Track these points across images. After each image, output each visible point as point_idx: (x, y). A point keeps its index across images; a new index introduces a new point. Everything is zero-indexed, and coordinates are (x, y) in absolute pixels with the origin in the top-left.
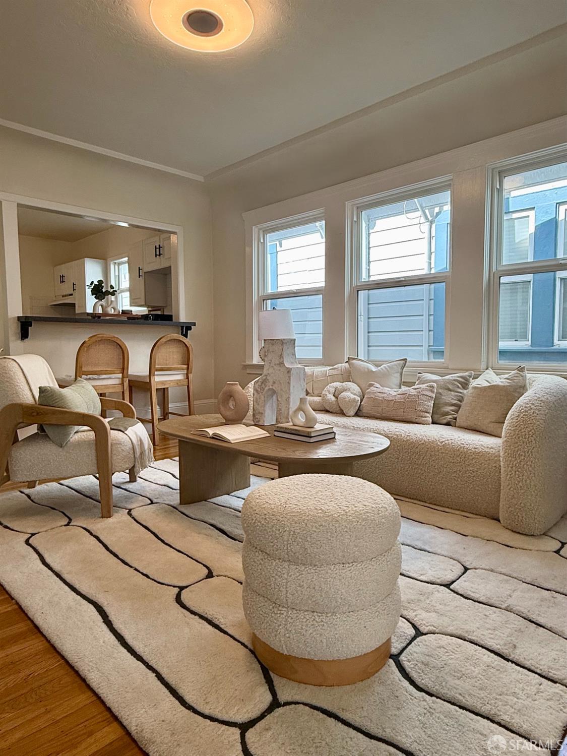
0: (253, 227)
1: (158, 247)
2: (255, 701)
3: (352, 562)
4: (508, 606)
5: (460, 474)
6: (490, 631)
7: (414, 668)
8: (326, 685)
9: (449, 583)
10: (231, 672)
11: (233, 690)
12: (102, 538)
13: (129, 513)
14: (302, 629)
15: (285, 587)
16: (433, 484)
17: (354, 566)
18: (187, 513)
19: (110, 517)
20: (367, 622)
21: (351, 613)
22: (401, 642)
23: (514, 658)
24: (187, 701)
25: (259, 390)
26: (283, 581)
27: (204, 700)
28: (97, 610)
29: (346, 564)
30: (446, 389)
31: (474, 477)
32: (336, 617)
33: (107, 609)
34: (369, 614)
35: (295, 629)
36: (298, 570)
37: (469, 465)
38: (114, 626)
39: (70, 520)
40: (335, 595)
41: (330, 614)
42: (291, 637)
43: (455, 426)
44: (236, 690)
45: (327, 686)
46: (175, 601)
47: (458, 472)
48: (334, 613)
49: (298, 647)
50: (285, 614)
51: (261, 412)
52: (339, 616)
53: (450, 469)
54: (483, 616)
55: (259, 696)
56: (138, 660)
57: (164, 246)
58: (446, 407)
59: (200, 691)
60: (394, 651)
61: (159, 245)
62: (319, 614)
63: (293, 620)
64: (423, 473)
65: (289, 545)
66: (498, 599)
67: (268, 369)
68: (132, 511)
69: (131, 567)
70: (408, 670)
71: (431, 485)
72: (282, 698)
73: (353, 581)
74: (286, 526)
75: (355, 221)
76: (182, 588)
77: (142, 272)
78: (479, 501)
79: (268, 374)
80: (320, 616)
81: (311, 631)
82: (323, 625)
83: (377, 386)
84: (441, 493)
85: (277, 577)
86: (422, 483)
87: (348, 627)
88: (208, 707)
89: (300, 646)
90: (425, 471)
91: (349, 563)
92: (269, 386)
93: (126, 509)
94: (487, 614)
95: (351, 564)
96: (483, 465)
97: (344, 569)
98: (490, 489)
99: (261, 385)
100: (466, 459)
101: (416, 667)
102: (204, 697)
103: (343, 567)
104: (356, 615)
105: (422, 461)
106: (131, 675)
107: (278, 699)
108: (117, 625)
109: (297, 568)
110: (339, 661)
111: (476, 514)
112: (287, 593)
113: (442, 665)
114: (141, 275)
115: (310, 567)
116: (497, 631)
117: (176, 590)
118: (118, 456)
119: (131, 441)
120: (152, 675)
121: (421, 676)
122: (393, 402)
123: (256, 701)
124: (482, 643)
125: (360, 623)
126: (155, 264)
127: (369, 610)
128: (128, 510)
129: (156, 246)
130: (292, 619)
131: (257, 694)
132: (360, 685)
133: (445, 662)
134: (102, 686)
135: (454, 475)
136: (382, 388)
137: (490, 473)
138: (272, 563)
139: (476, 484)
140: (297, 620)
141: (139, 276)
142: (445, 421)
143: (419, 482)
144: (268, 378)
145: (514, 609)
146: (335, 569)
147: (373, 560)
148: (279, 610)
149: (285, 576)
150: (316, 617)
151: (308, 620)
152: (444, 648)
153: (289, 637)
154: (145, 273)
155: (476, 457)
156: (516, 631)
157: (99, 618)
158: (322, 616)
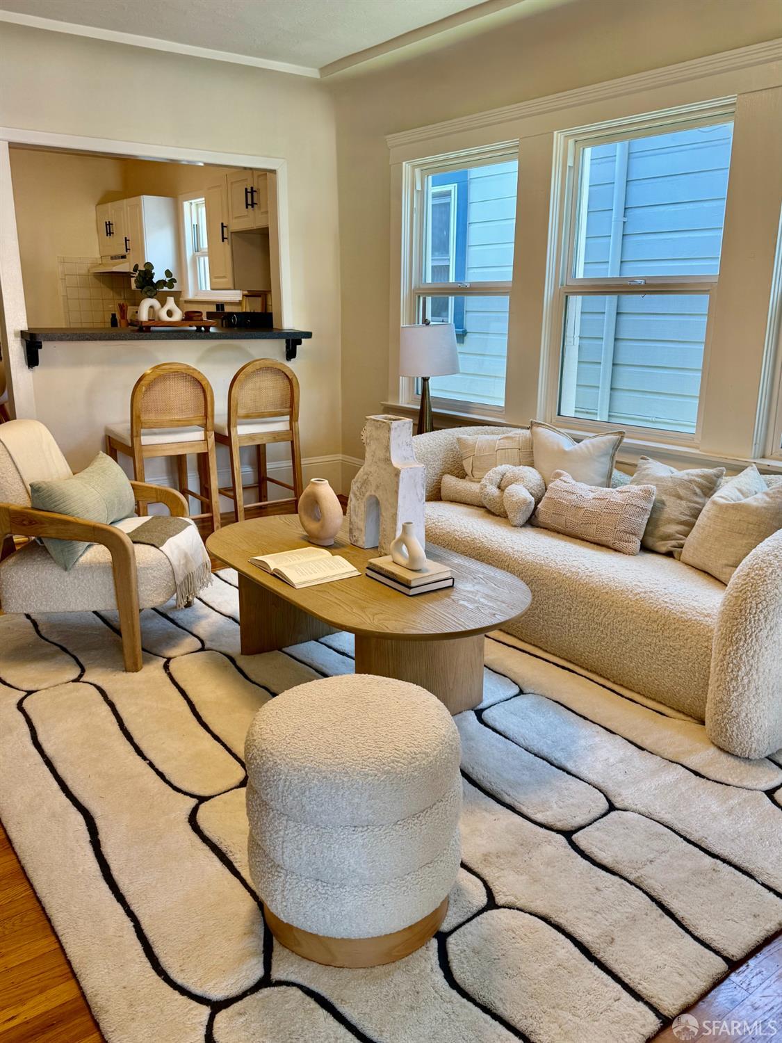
0: (404, 163)
1: (249, 190)
2: (238, 976)
3: (367, 826)
4: (638, 877)
5: (656, 649)
6: (590, 914)
7: (458, 955)
8: (335, 965)
9: (573, 829)
10: (223, 933)
11: (218, 957)
12: (118, 707)
13: (166, 667)
14: (301, 899)
15: (281, 846)
16: (617, 656)
17: (369, 831)
18: (246, 670)
19: (137, 671)
20: (386, 899)
21: (366, 887)
22: (460, 916)
23: (603, 957)
24: (161, 964)
25: (358, 493)
26: (279, 839)
27: (180, 966)
28: (86, 822)
29: (359, 827)
30: (674, 496)
31: (674, 656)
32: (344, 890)
33: (100, 823)
34: (391, 889)
35: (293, 898)
36: (296, 828)
37: (669, 638)
38: (101, 849)
39: (83, 671)
40: (342, 866)
41: (338, 886)
42: (289, 906)
43: (679, 560)
44: (222, 957)
45: (335, 967)
46: (187, 820)
47: (653, 645)
48: (342, 886)
49: (297, 919)
50: (283, 878)
51: (359, 527)
52: (348, 890)
53: (642, 639)
54: (592, 889)
55: (247, 970)
56: (118, 901)
57: (259, 189)
58: (668, 526)
59: (179, 954)
60: (445, 927)
61: (252, 188)
62: (325, 884)
63: (291, 886)
64: (604, 638)
65: (284, 798)
66: (630, 865)
67: (370, 466)
68: (172, 661)
69: (145, 758)
70: (451, 957)
71: (615, 656)
72: (276, 975)
73: (366, 850)
74: (282, 772)
75: (569, 166)
76: (202, 799)
77: (228, 230)
78: (681, 693)
79: (371, 472)
80: (324, 886)
81: (311, 903)
82: (328, 898)
83: (568, 480)
84: (629, 671)
85: (272, 832)
86: (602, 652)
87: (360, 904)
88: (182, 976)
89: (299, 918)
90: (607, 635)
91: (363, 827)
92: (371, 491)
93: (164, 658)
94: (601, 886)
95: (366, 828)
96: (689, 641)
97: (354, 834)
98: (696, 679)
99: (361, 488)
100: (666, 627)
101: (462, 955)
102: (181, 961)
103: (354, 831)
104: (371, 889)
105: (602, 619)
106: (104, 921)
107: (270, 975)
108: (106, 849)
109: (296, 826)
110: (350, 940)
111: (679, 711)
112: (283, 855)
113: (497, 955)
114: (225, 236)
115: (312, 827)
116: (601, 914)
117: (194, 802)
118: (146, 585)
119: (170, 562)
120: (129, 924)
121: (463, 968)
122: (583, 510)
123: (241, 976)
124: (570, 929)
125: (377, 900)
126: (246, 221)
127: (391, 884)
128: (165, 660)
129: (246, 189)
130: (290, 884)
131: (245, 967)
132: (378, 971)
133: (503, 952)
134: (68, 933)
135: (648, 649)
136: (574, 482)
137: (698, 656)
138: (269, 812)
139: (678, 668)
140: (296, 887)
141: (223, 239)
142: (664, 549)
143: (599, 649)
144: (371, 478)
145: (646, 882)
146: (342, 833)
147: (398, 823)
148: (277, 871)
149: (282, 833)
150: (319, 886)
151: (309, 888)
152: (513, 931)
153: (286, 906)
154: (232, 233)
155: (681, 627)
156: (627, 918)
157: (86, 836)
158: (327, 886)
